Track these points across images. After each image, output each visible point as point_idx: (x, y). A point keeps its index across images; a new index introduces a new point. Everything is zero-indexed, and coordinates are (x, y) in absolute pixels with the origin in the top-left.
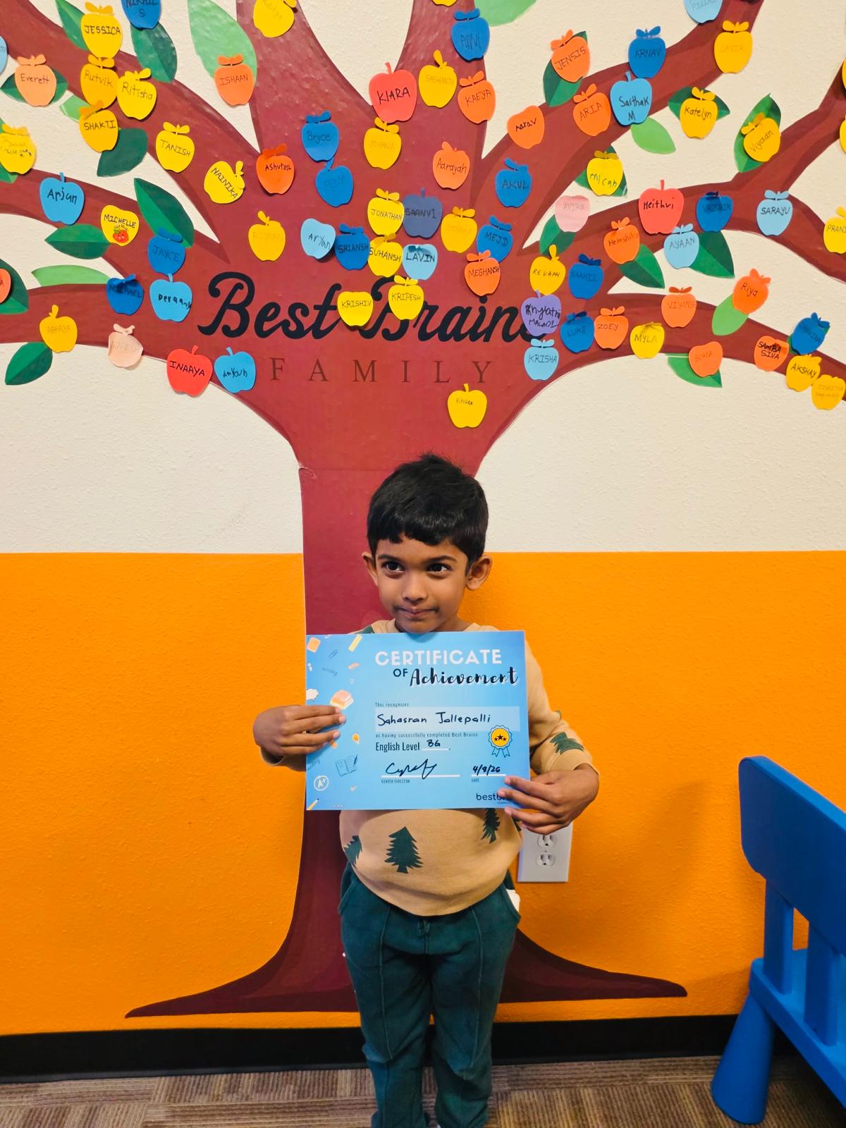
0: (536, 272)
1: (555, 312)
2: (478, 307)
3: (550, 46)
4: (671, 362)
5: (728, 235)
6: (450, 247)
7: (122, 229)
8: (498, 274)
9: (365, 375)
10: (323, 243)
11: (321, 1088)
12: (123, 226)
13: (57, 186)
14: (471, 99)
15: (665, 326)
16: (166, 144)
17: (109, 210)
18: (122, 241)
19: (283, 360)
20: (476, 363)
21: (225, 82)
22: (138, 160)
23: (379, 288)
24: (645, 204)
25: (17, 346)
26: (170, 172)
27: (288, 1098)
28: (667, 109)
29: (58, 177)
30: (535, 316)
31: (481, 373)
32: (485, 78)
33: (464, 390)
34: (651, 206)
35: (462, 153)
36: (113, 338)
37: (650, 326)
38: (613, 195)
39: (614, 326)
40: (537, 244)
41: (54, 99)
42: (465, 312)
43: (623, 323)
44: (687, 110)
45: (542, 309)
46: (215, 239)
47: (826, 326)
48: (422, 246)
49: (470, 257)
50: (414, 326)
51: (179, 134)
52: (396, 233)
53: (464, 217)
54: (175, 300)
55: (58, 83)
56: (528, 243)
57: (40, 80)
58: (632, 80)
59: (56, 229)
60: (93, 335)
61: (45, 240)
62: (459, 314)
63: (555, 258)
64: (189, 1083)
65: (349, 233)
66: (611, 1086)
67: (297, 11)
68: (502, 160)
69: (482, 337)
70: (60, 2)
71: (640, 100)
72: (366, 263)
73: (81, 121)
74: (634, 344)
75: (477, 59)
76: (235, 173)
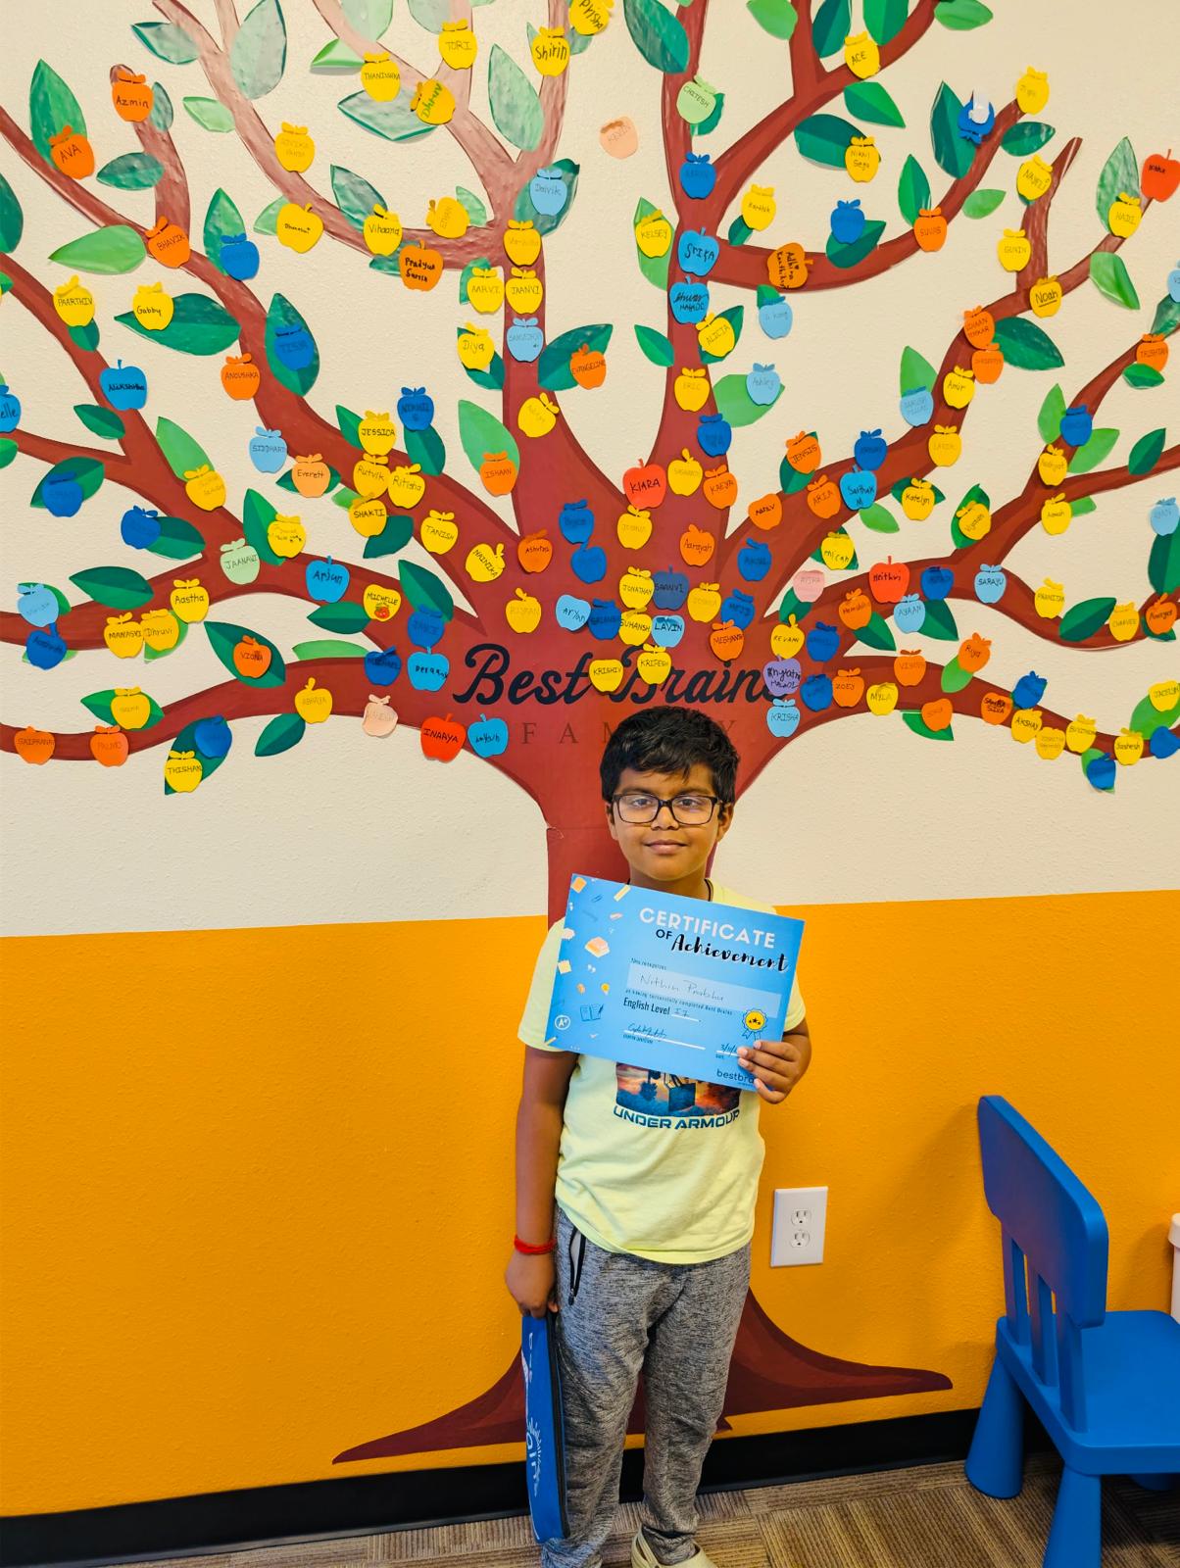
0: (778, 638)
1: (795, 674)
2: (723, 670)
3: (785, 444)
4: (905, 717)
5: (951, 602)
6: (696, 618)
7: (384, 606)
8: (742, 641)
10: (578, 617)
12: (385, 603)
13: (324, 568)
14: (715, 488)
15: (899, 686)
16: (431, 529)
17: (374, 589)
18: (384, 617)
19: (535, 724)
21: (490, 475)
22: (404, 543)
23: (629, 656)
24: (875, 577)
25: (268, 719)
26: (433, 554)
28: (891, 495)
29: (326, 560)
30: (777, 678)
32: (728, 471)
34: (881, 578)
35: (707, 534)
36: (369, 709)
37: (885, 685)
38: (847, 568)
39: (851, 686)
40: (777, 613)
41: (327, 491)
42: (710, 676)
43: (860, 683)
44: (907, 497)
45: (783, 671)
46: (474, 614)
47: (1044, 682)
48: (670, 618)
49: (716, 626)
50: (662, 690)
51: (444, 520)
52: (646, 606)
53: (710, 590)
54: (432, 670)
55: (331, 476)
56: (768, 614)
57: (316, 475)
58: (859, 470)
59: (318, 607)
60: (349, 705)
61: (308, 618)
62: (705, 678)
63: (794, 626)
64: (407, 1539)
65: (603, 609)
66: (880, 1496)
67: (559, 416)
68: (745, 539)
69: (727, 698)
70: (339, 409)
71: (866, 487)
72: (618, 634)
73: (352, 510)
74: (871, 702)
75: (720, 455)
76: (495, 553)
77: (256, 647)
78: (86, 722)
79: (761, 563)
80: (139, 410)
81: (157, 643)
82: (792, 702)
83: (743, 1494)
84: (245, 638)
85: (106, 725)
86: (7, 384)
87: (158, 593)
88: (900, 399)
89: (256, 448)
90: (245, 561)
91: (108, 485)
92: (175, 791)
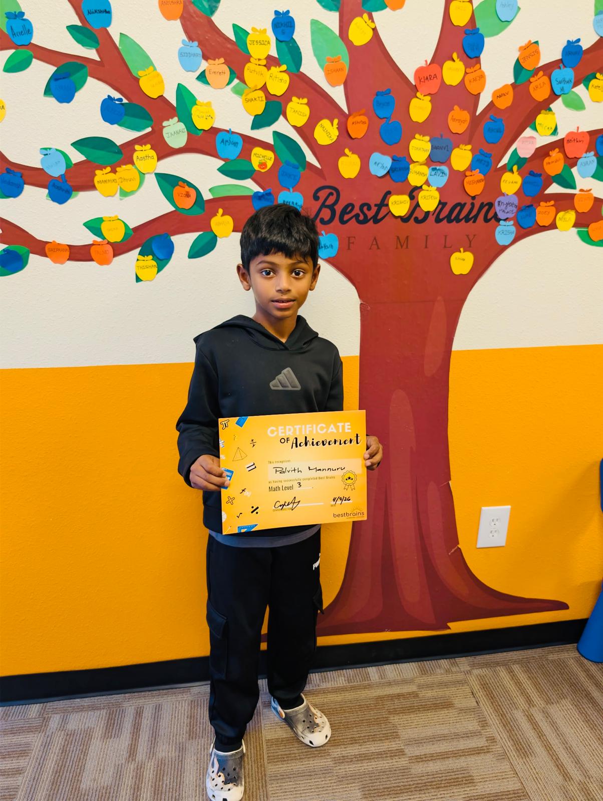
0: (505, 181)
1: (514, 205)
2: (471, 202)
3: (518, 49)
4: (579, 233)
6: (456, 168)
7: (263, 161)
8: (483, 183)
9: (402, 244)
10: (383, 167)
11: (360, 677)
13: (226, 137)
14: (472, 81)
15: (577, 212)
16: (293, 110)
17: (257, 150)
18: (263, 168)
19: (355, 237)
20: (467, 236)
21: (330, 72)
22: (276, 119)
23: (413, 193)
24: (568, 141)
25: (194, 236)
26: (295, 127)
28: (582, 85)
29: (228, 131)
32: (480, 68)
33: (460, 251)
34: (571, 142)
35: (466, 112)
37: (568, 212)
38: (550, 135)
40: (505, 165)
41: (228, 84)
42: (463, 206)
43: (553, 209)
44: (593, 86)
45: (507, 203)
46: (319, 166)
48: (440, 168)
49: (468, 173)
50: (433, 214)
51: (301, 104)
52: (426, 160)
53: (465, 150)
55: (230, 74)
56: (500, 165)
57: (220, 73)
58: (563, 68)
59: (224, 162)
61: (218, 170)
62: (459, 207)
63: (516, 173)
65: (399, 161)
66: (529, 662)
67: (375, 30)
68: (488, 116)
69: (472, 220)
70: (235, 26)
71: (567, 80)
72: (407, 178)
73: (244, 97)
74: (558, 223)
75: (476, 57)
77: (187, 188)
78: (87, 238)
79: (497, 132)
80: (108, 29)
81: (127, 187)
82: (512, 222)
83: (455, 660)
84: (180, 183)
85: (99, 239)
86: (23, 11)
87: (125, 154)
88: (593, 17)
89: (182, 54)
90: (178, 133)
91: (91, 81)
92: (142, 280)
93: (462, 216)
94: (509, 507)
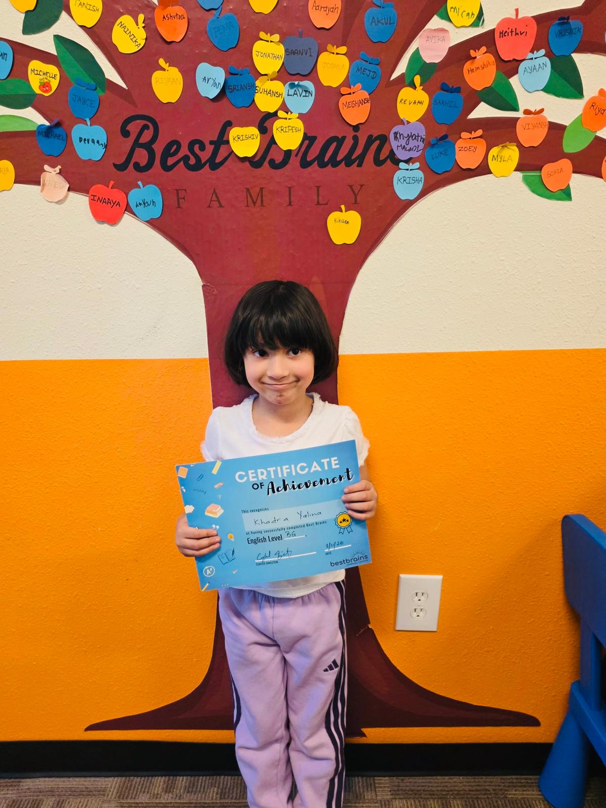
0: (403, 101)
1: (420, 138)
2: (352, 136)
4: (526, 180)
5: (579, 59)
6: (325, 83)
7: (46, 81)
8: (368, 105)
9: (255, 201)
10: (215, 84)
12: (46, 79)
15: (520, 146)
17: (35, 64)
18: (46, 91)
19: (185, 190)
20: (351, 186)
22: (56, 18)
23: (265, 122)
24: (500, 33)
26: (82, 27)
27: (212, 799)
30: (403, 142)
31: (356, 195)
33: (341, 211)
34: (506, 34)
36: (44, 178)
37: (506, 146)
39: (473, 148)
40: (402, 76)
42: (340, 141)
43: (482, 145)
45: (408, 135)
46: (124, 86)
48: (301, 83)
49: (344, 90)
50: (296, 156)
52: (278, 72)
53: (337, 54)
54: (93, 141)
56: (394, 76)
60: (28, 175)
62: (335, 143)
63: (419, 88)
64: (136, 783)
65: (237, 74)
69: (356, 163)
72: (254, 100)
74: (492, 164)
76: (137, 25)
93: (340, 157)
94: (440, 577)
